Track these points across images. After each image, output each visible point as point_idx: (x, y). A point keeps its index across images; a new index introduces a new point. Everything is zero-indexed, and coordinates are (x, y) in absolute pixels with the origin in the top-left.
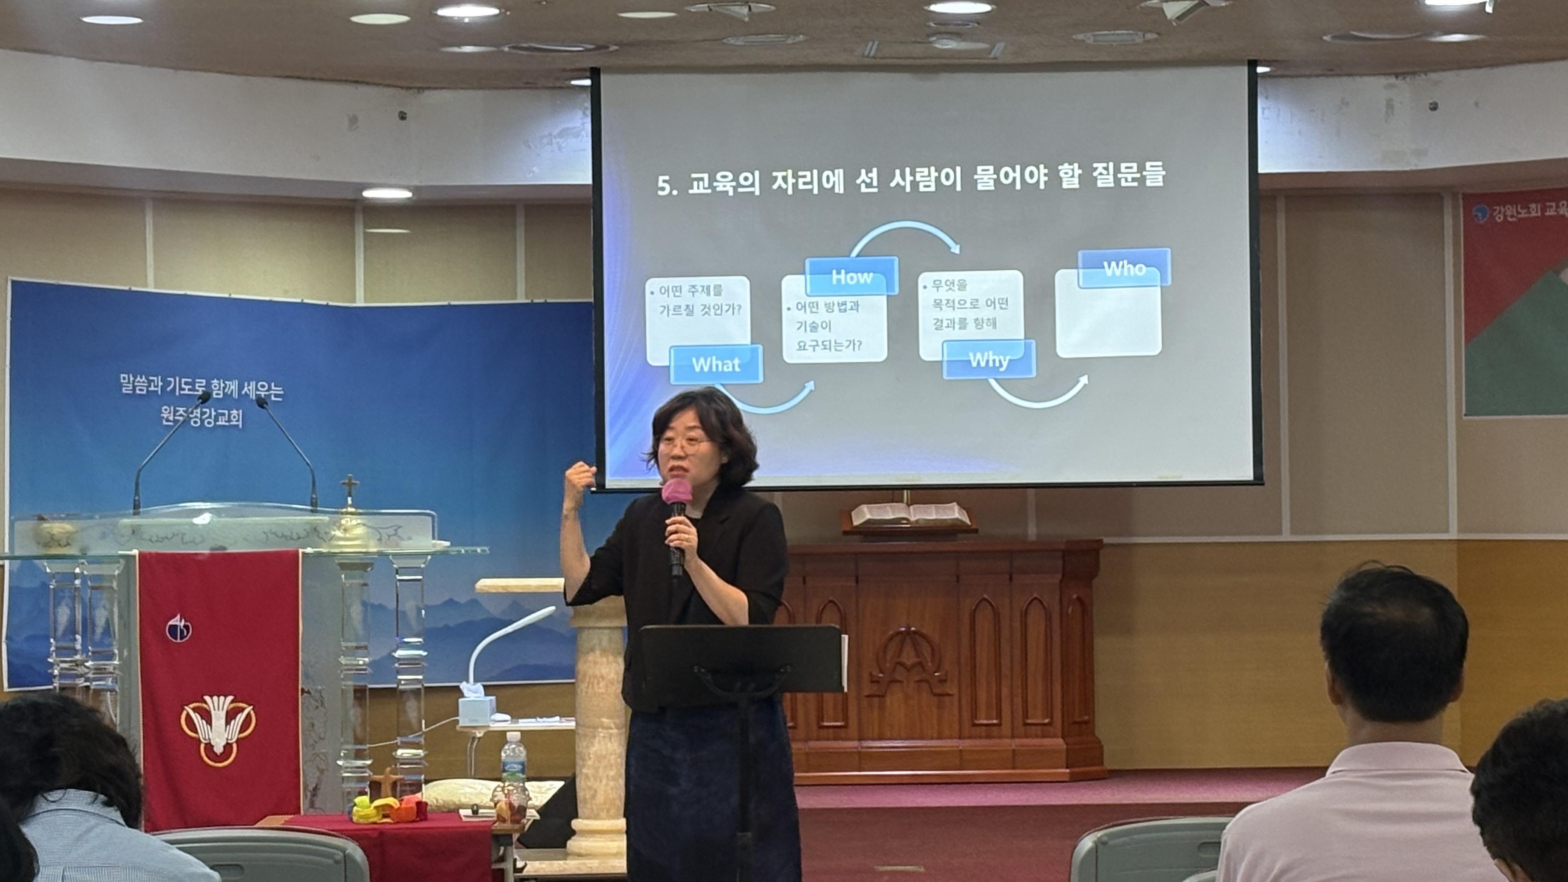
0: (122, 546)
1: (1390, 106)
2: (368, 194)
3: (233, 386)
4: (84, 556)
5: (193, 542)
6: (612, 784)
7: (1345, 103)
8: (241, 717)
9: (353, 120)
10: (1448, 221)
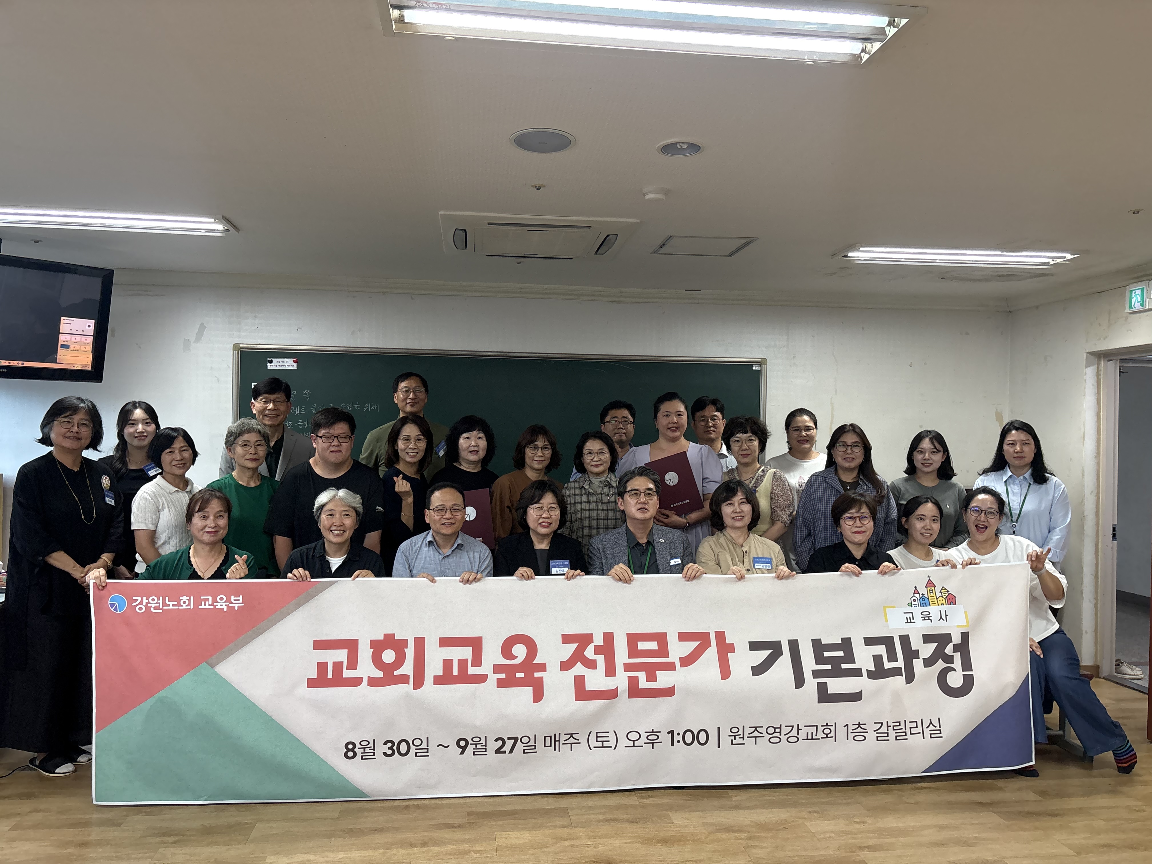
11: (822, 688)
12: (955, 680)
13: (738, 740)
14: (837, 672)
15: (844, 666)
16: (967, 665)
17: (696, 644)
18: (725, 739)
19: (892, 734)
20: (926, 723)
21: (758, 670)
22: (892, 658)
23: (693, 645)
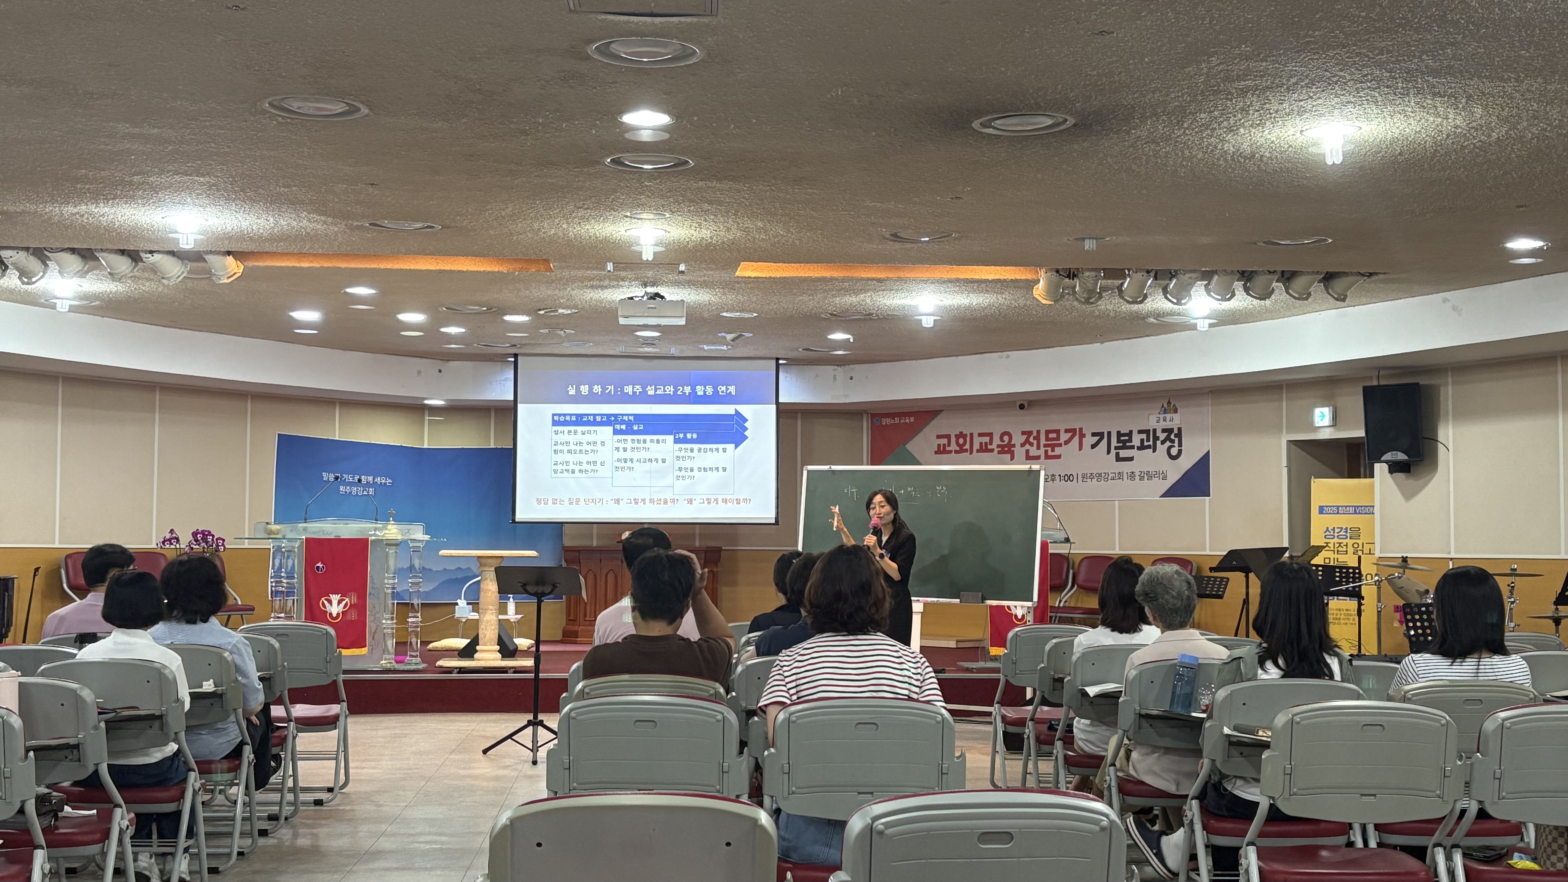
0: (299, 535)
1: (835, 377)
2: (426, 402)
3: (370, 479)
4: (284, 538)
5: (327, 533)
6: (492, 632)
7: (817, 376)
8: (344, 603)
9: (419, 372)
10: (865, 424)
11: (1117, 454)
12: (1174, 451)
13: (1085, 480)
14: (1124, 447)
15: (1128, 444)
16: (1180, 445)
17: (1071, 434)
18: (1080, 479)
19: (1146, 477)
20: (1161, 472)
21: (1093, 446)
22: (1148, 440)
23: (1070, 435)
